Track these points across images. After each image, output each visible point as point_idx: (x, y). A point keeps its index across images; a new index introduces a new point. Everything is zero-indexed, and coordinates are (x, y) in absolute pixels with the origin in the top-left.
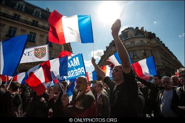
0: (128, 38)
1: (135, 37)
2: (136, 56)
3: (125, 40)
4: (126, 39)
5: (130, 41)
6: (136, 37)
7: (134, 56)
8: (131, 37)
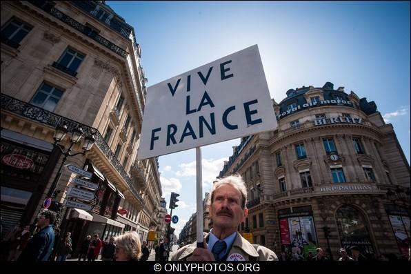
0: (307, 105)
1: (327, 104)
2: (336, 153)
3: (298, 110)
4: (301, 106)
5: (315, 112)
6: (331, 104)
7: (329, 153)
8: (314, 104)
